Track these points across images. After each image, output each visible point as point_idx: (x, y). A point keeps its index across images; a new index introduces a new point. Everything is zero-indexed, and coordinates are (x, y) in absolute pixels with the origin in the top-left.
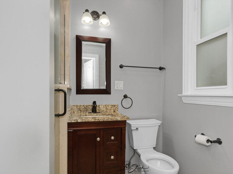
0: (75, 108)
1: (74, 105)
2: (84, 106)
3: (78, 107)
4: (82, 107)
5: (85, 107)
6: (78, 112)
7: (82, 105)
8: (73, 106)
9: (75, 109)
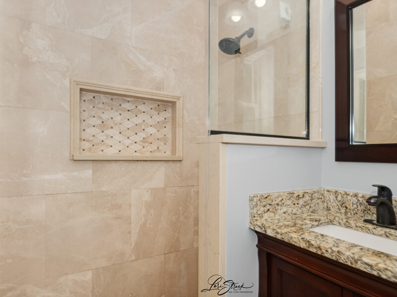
0: (332, 197)
1: (330, 188)
2: (356, 195)
3: (339, 198)
4: (349, 197)
5: (361, 199)
6: (340, 210)
7: (351, 191)
8: (326, 192)
9: (332, 201)
